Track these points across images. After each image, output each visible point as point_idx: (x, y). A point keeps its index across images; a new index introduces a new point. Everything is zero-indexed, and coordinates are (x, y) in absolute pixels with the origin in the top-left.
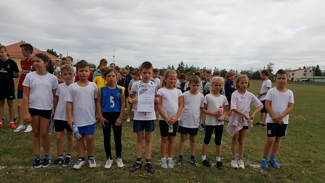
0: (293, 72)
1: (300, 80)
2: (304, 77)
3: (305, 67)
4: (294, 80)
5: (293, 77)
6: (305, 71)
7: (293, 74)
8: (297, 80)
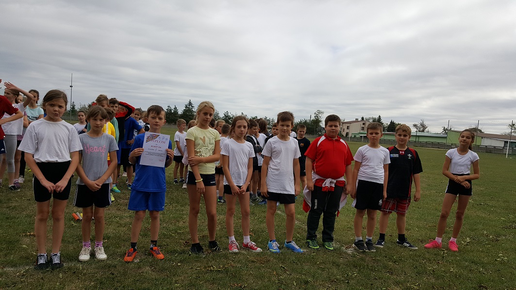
0: (348, 125)
1: (358, 136)
2: (362, 132)
3: (363, 118)
4: (350, 135)
5: (348, 131)
6: (364, 124)
7: (348, 128)
8: (353, 136)
